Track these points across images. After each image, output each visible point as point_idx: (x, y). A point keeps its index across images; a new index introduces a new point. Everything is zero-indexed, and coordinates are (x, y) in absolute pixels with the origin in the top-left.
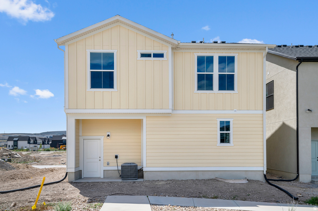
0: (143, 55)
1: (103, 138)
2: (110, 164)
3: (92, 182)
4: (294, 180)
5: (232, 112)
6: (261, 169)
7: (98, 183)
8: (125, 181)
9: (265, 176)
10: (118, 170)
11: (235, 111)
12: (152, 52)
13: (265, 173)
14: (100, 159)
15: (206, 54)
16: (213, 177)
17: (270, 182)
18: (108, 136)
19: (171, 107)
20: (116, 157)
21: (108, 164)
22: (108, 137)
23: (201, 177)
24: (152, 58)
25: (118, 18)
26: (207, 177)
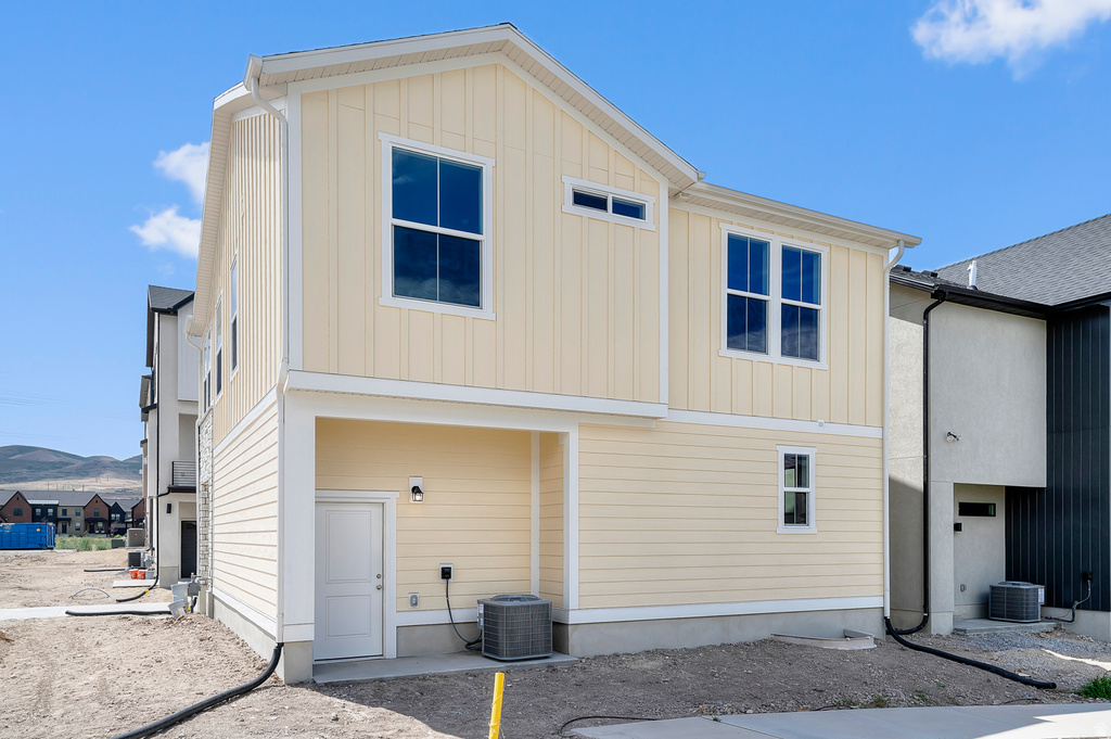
0: (581, 199)
1: (396, 500)
2: (422, 603)
3: (396, 678)
4: (919, 629)
5: (813, 427)
6: (878, 602)
7: (445, 677)
8: (518, 664)
9: (887, 621)
10: (453, 624)
11: (821, 425)
12: (611, 191)
13: (888, 614)
14: (379, 582)
15: (751, 231)
16: (765, 634)
17: (904, 637)
18: (416, 490)
19: (665, 398)
20: (446, 573)
21: (414, 602)
22: (418, 497)
23: (737, 636)
24: (609, 215)
25: (507, 34)
26: (751, 634)
